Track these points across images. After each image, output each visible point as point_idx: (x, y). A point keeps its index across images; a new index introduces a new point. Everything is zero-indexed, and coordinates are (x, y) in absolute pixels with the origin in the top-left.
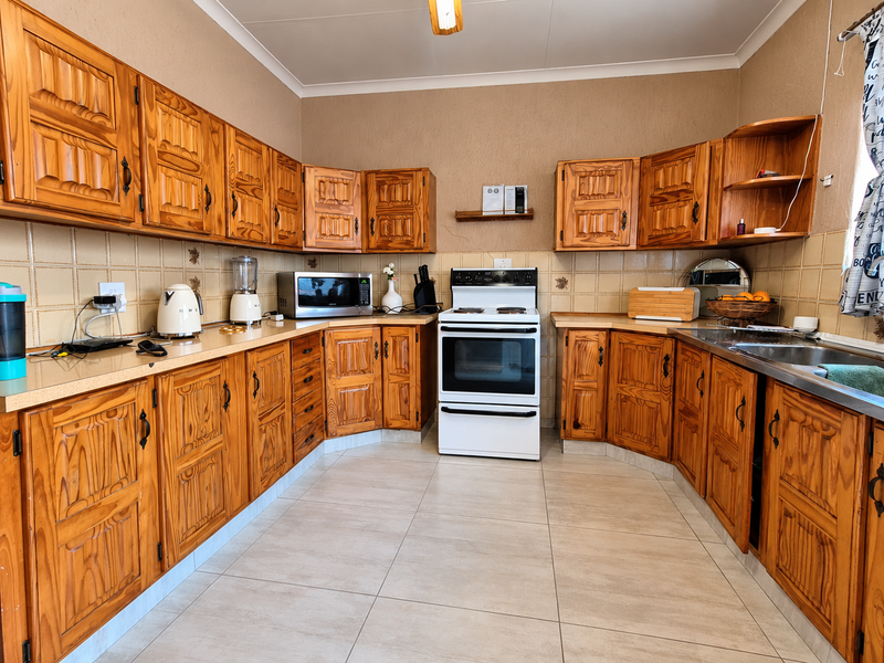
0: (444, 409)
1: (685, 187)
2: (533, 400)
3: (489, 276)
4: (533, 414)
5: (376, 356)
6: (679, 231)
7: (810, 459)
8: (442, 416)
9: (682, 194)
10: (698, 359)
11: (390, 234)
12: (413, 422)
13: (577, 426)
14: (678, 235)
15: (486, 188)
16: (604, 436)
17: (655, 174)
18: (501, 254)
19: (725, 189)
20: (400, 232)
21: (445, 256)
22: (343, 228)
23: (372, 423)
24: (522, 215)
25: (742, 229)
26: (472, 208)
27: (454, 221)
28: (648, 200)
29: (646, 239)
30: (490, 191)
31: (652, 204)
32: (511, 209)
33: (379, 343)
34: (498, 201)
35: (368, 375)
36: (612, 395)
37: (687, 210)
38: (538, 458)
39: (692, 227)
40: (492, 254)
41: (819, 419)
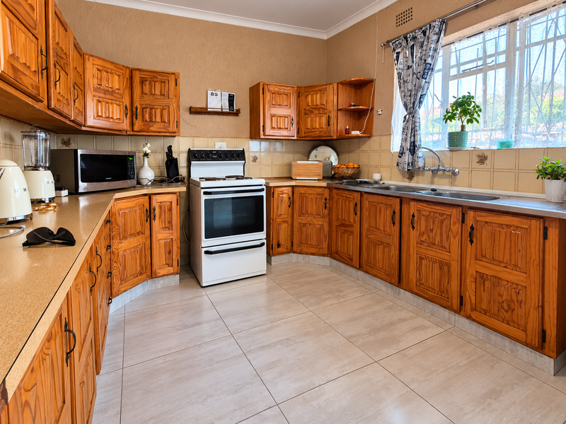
0: (207, 252)
1: (322, 106)
2: (262, 236)
3: (215, 154)
4: (263, 244)
5: (147, 221)
6: (321, 130)
7: (435, 231)
8: (204, 258)
9: (321, 109)
10: (352, 197)
11: (151, 121)
12: (176, 267)
13: (279, 245)
14: (320, 132)
15: (209, 92)
16: (291, 250)
17: (306, 96)
18: (219, 139)
19: (339, 110)
20: (158, 119)
21: (181, 139)
22: (116, 112)
23: (144, 276)
24: (233, 112)
25: (347, 132)
26: (200, 105)
27: (188, 113)
28: (303, 112)
29: (303, 133)
30: (212, 94)
31: (305, 114)
32: (226, 108)
33: (148, 209)
34: (217, 102)
35: (141, 236)
36: (296, 224)
37: (324, 120)
38: (265, 272)
39: (328, 129)
40: (214, 139)
41: (437, 213)
